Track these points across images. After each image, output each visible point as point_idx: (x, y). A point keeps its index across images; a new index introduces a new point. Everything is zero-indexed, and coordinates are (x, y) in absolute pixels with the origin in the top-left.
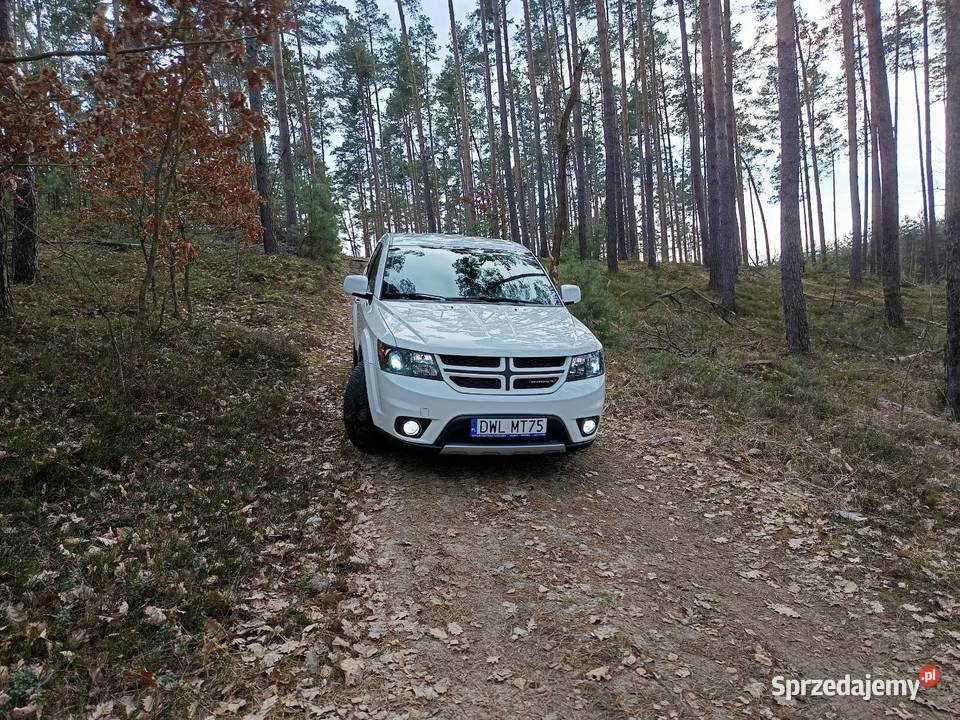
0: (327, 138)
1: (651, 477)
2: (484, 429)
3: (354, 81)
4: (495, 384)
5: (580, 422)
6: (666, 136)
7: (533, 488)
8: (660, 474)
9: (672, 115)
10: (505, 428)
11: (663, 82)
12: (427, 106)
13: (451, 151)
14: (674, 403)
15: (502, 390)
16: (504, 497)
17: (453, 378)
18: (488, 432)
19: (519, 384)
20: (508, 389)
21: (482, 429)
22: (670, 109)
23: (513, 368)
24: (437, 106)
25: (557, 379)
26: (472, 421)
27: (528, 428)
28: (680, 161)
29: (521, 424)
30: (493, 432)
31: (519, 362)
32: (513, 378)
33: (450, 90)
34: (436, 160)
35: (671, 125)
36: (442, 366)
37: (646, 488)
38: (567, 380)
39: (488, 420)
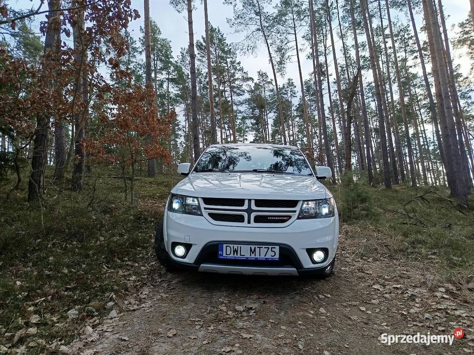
0: (246, 137)
1: (373, 301)
2: (228, 252)
3: (257, 111)
4: (240, 219)
5: (311, 252)
6: (421, 125)
7: (264, 302)
8: (383, 299)
9: (424, 114)
10: (245, 252)
11: (417, 97)
12: (293, 120)
13: (305, 139)
14: (409, 251)
15: (245, 224)
16: (237, 307)
17: (210, 215)
18: (232, 255)
19: (258, 219)
20: (249, 222)
21: (227, 252)
22: (422, 111)
23: (254, 207)
24: (297, 119)
25: (290, 217)
26: (220, 246)
27: (263, 254)
28: (432, 137)
29: (257, 250)
30: (235, 255)
31: (259, 203)
32: (253, 215)
33: (302, 111)
34: (298, 145)
35: (424, 120)
36: (203, 205)
37: (367, 310)
38: (298, 218)
39: (231, 246)
